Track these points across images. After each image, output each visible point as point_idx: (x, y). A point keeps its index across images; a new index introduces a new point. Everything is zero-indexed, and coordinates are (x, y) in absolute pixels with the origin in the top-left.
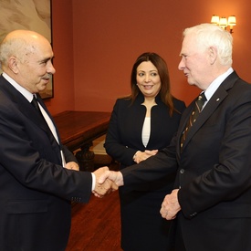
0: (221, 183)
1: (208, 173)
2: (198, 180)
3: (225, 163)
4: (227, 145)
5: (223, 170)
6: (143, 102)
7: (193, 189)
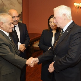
0: (68, 61)
1: (64, 57)
2: (60, 60)
3: (70, 54)
4: (71, 48)
5: (69, 57)
6: (52, 31)
7: (59, 63)
